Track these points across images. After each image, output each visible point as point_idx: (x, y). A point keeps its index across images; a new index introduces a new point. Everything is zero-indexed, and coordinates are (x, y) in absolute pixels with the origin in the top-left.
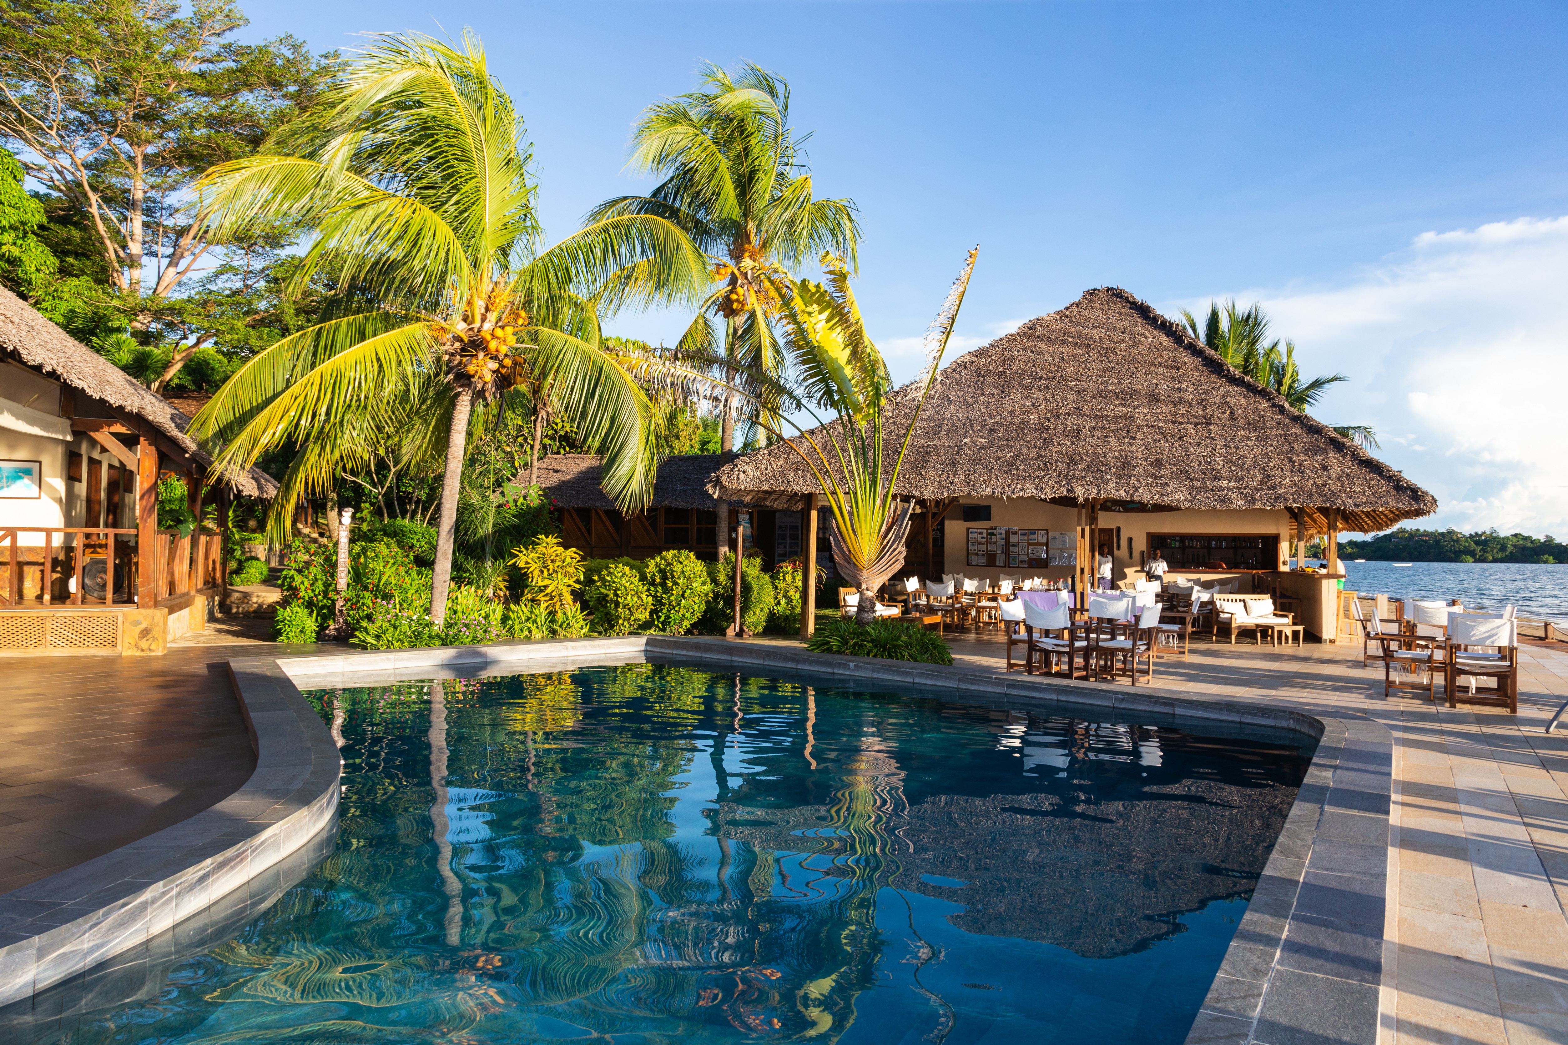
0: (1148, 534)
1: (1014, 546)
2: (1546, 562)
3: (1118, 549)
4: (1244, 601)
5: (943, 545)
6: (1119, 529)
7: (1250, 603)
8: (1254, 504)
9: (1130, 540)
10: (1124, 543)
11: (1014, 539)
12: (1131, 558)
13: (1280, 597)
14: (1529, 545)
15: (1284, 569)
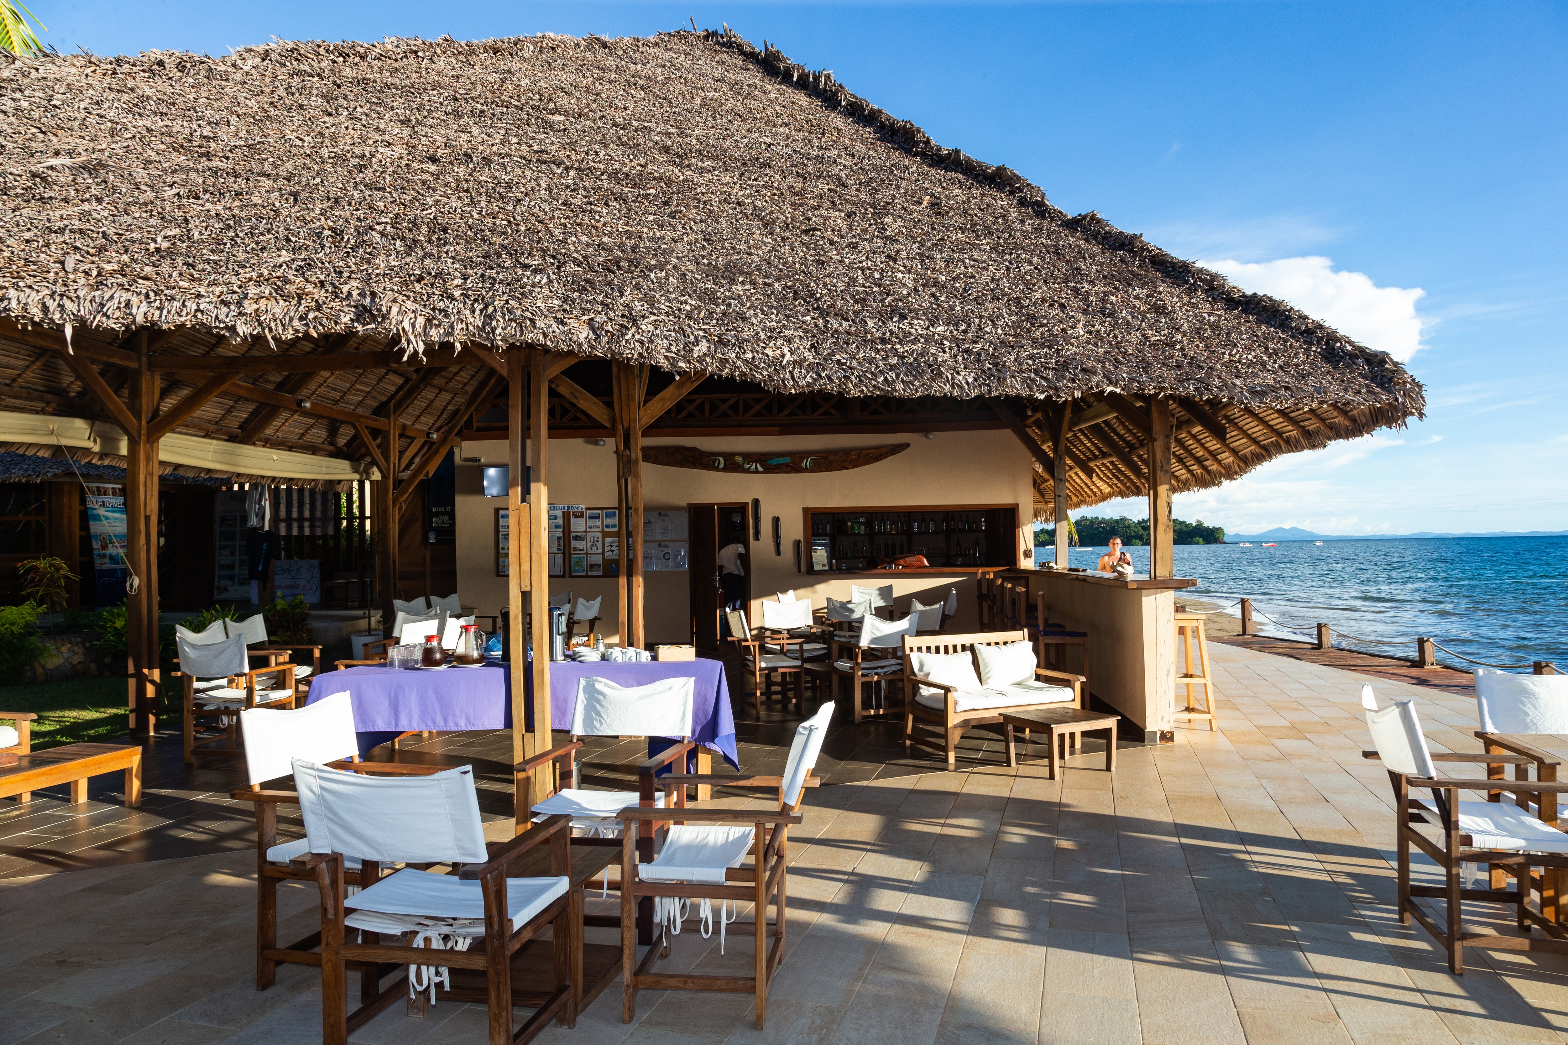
0: (805, 510)
1: (577, 538)
2: (1197, 543)
3: (757, 538)
4: (972, 648)
5: (453, 542)
6: (756, 502)
7: (984, 653)
8: (1001, 381)
9: (776, 521)
10: (766, 527)
11: (578, 526)
12: (778, 553)
13: (1046, 634)
14: (1185, 529)
15: (1027, 564)
